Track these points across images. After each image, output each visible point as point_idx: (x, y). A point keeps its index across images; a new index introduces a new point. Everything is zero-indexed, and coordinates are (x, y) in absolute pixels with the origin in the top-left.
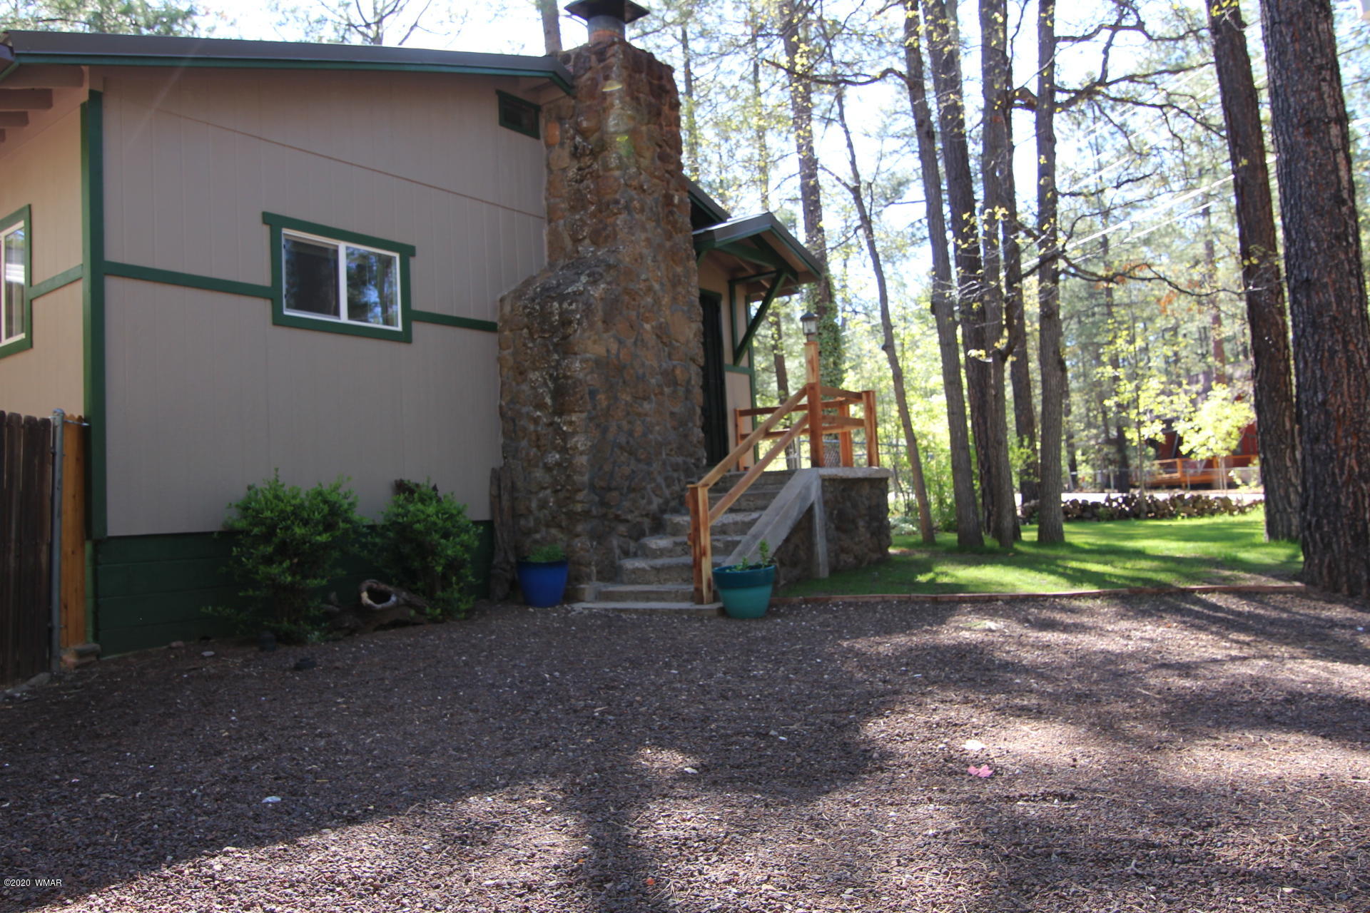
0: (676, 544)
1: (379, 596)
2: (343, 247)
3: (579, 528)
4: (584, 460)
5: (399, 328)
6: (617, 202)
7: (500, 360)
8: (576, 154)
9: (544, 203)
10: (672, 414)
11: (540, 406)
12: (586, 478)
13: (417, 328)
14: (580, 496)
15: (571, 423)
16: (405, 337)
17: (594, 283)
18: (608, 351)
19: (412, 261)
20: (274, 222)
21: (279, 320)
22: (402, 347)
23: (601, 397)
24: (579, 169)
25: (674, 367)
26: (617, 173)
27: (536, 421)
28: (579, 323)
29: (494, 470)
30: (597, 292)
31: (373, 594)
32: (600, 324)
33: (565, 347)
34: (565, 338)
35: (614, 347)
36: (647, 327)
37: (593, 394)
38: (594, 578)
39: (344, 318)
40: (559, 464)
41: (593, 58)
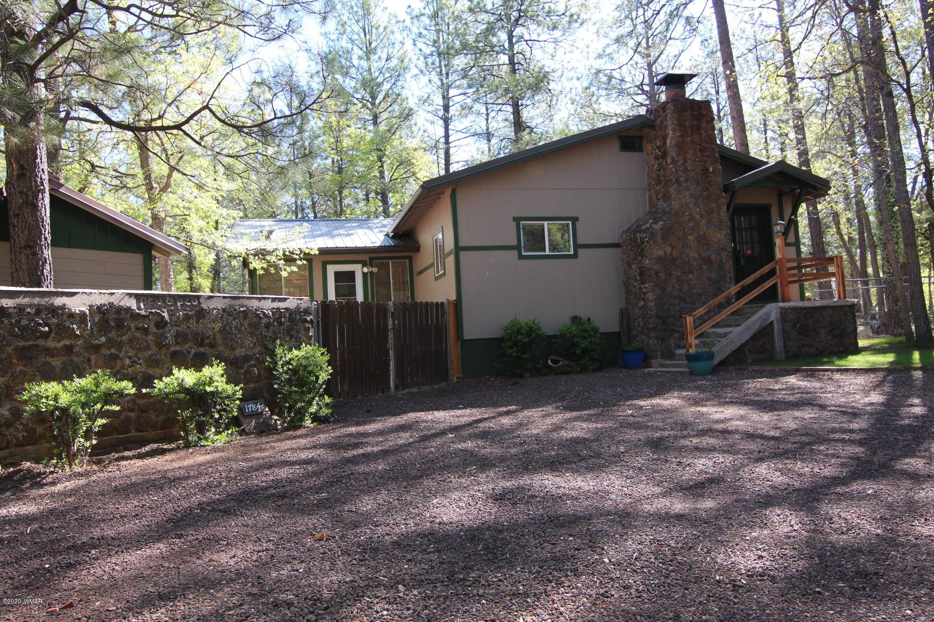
0: (701, 342)
1: (555, 362)
2: (546, 223)
3: (652, 335)
4: (652, 304)
5: (572, 253)
6: (671, 180)
7: (623, 259)
8: (657, 159)
9: (646, 182)
10: (709, 278)
11: (636, 280)
12: (654, 312)
13: (580, 251)
14: (651, 321)
15: (646, 288)
16: (575, 256)
17: (656, 222)
18: (665, 253)
19: (577, 223)
20: (517, 220)
21: (521, 257)
22: (574, 260)
23: (662, 275)
24: (659, 164)
25: (710, 255)
26: (671, 166)
27: (635, 287)
28: (648, 242)
29: (621, 309)
30: (657, 227)
31: (554, 361)
32: (660, 241)
33: (642, 254)
34: (642, 249)
35: (669, 250)
36: (690, 237)
37: (657, 274)
38: (659, 357)
39: (547, 252)
40: (643, 306)
41: (661, 110)
